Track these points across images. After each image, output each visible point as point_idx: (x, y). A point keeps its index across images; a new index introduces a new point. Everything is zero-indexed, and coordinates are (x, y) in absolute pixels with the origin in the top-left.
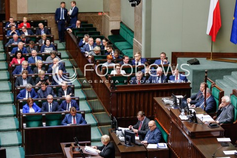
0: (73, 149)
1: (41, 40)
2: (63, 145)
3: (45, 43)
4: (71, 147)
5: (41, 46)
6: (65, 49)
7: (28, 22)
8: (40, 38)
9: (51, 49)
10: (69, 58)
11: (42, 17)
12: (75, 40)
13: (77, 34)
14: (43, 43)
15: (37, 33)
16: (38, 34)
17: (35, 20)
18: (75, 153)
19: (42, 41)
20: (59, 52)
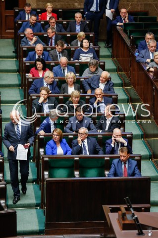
0: (124, 215)
1: (75, 40)
2: (106, 208)
3: (82, 46)
4: (120, 212)
6: (112, 56)
7: (54, 11)
8: (74, 37)
9: (91, 55)
10: (118, 70)
11: (76, 4)
12: (128, 42)
13: (131, 32)
15: (68, 29)
16: (71, 31)
17: (65, 7)
18: (127, 222)
20: (101, 60)
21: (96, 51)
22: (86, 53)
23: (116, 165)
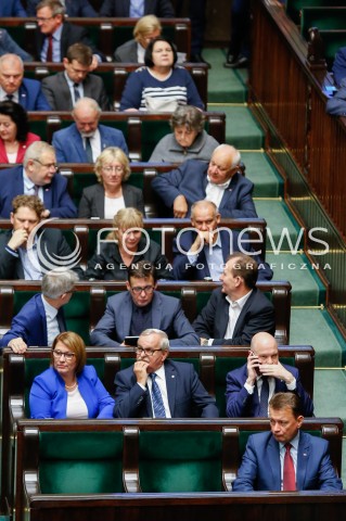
1: (129, 44)
3: (149, 62)
5: (123, 78)
6: (249, 96)
8: (125, 33)
9: (180, 92)
10: (268, 141)
12: (302, 51)
13: (312, 17)
14: (141, 60)
15: (105, 7)
16: (113, 13)
19: (135, 47)
20: (212, 107)
21: (195, 77)
22: (164, 85)
23: (259, 453)
